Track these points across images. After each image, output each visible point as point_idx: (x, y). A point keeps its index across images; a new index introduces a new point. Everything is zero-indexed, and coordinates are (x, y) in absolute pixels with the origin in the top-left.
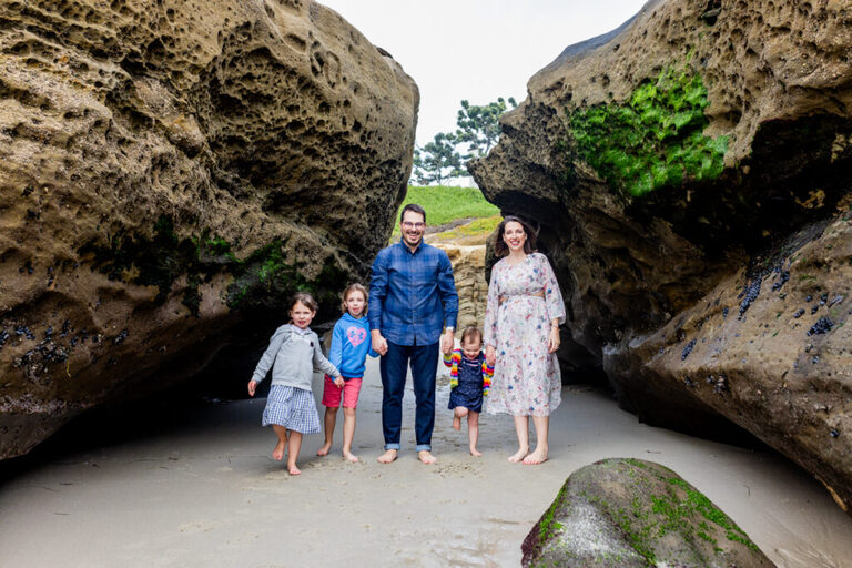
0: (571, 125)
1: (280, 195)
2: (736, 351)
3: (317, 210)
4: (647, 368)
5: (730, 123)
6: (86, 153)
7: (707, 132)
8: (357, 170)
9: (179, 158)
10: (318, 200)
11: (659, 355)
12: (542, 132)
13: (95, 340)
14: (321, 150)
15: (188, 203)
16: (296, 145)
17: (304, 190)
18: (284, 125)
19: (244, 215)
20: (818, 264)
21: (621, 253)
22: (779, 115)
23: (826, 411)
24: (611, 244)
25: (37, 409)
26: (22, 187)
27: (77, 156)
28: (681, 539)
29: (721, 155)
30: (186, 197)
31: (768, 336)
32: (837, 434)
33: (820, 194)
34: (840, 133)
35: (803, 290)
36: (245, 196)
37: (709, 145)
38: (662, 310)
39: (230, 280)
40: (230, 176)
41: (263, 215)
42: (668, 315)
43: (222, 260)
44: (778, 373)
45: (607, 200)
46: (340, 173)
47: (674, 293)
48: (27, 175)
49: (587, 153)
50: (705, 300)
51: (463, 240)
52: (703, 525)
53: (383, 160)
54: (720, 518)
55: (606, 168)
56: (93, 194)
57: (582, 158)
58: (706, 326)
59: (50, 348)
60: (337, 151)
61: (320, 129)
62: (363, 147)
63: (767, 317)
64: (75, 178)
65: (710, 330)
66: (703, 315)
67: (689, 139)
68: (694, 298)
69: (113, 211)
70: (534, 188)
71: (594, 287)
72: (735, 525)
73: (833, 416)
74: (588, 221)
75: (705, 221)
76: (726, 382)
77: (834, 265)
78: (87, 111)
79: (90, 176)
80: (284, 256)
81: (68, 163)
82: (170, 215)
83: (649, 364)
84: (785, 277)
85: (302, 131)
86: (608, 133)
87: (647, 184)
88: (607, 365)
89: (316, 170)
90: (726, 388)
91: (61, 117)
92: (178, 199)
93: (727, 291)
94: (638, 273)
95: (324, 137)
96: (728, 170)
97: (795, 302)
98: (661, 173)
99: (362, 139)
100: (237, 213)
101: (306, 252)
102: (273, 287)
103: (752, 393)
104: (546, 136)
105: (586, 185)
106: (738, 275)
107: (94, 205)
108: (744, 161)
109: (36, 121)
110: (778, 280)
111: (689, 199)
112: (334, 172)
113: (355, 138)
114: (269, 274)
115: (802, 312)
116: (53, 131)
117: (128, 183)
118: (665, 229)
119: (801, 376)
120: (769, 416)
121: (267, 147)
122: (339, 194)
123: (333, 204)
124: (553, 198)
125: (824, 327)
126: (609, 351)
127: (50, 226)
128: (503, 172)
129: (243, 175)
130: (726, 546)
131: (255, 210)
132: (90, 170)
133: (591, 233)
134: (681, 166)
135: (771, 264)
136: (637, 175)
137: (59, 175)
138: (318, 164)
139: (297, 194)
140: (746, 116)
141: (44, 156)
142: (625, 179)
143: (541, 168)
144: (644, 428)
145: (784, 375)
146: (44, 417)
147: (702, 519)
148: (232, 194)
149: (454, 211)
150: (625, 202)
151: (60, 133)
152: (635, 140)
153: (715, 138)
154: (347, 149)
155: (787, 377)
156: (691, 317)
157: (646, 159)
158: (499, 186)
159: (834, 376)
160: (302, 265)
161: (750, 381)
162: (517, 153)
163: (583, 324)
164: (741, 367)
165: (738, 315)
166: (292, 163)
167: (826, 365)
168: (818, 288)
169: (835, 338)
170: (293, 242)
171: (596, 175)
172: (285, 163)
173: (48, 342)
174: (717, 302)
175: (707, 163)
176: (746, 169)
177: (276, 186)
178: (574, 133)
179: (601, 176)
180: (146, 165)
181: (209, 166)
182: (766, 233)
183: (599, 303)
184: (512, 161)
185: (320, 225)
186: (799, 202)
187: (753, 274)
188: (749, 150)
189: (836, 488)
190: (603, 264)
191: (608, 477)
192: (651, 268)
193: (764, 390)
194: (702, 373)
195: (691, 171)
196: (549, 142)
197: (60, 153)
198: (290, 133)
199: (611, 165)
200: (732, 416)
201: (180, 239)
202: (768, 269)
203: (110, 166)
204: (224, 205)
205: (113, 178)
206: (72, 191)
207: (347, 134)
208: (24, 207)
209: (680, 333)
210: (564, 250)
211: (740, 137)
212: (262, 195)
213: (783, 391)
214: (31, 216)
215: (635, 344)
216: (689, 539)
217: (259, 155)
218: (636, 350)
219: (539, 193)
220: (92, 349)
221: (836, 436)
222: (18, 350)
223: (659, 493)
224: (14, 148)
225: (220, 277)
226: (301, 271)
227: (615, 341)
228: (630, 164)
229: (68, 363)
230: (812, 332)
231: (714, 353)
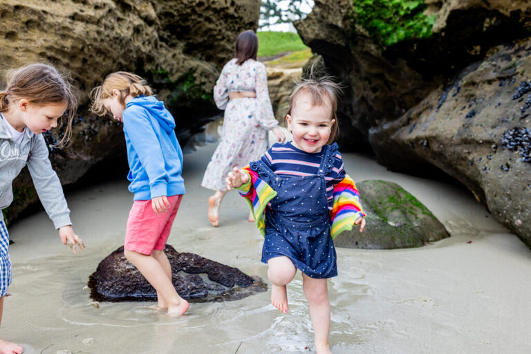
0: (354, 5)
1: (192, 44)
2: (432, 127)
3: (211, 52)
4: (392, 140)
5: (437, 8)
6: (106, 27)
7: (426, 12)
8: (232, 28)
9: (146, 27)
10: (212, 47)
11: (398, 132)
12: (337, 7)
13: (109, 124)
14: (214, 19)
15: (150, 51)
16: (200, 16)
17: (204, 41)
18: (194, 4)
19: (174, 56)
20: (473, 84)
21: (380, 76)
22: (459, 7)
23: (469, 153)
24: (374, 71)
25: (85, 159)
26: (80, 46)
27: (102, 29)
28: (401, 213)
29: (431, 26)
30: (149, 48)
31: (448, 119)
32: (472, 163)
33: (478, 48)
34: (488, 17)
35: (466, 97)
36: (173, 46)
37: (426, 20)
38: (401, 108)
39: (168, 93)
40: (166, 34)
41: (183, 56)
42: (404, 110)
43: (164, 81)
44: (449, 136)
45: (373, 47)
46: (224, 31)
47: (407, 98)
48: (82, 40)
49: (362, 21)
50: (422, 102)
51: (285, 66)
52: (411, 208)
53: (247, 22)
54: (420, 205)
55: (373, 30)
56: (110, 49)
57: (360, 23)
58: (422, 116)
59: (92, 127)
60: (222, 18)
61: (213, 6)
62: (236, 15)
63: (449, 110)
64: (102, 40)
65: (424, 118)
66: (421, 110)
67: (416, 16)
68: (418, 101)
69: (118, 57)
70: (332, 38)
71: (365, 95)
72: (426, 208)
73: (471, 155)
74: (362, 58)
75: (423, 60)
76: (428, 143)
77: (481, 84)
78: (105, 5)
79: (108, 39)
80: (195, 79)
81: (99, 33)
82: (143, 58)
83: (393, 137)
84: (459, 89)
85: (203, 8)
86: (374, 10)
87: (394, 39)
88: (371, 139)
89: (210, 30)
90: (428, 146)
91: (93, 8)
92: (146, 49)
93: (433, 98)
94: (389, 87)
95: (215, 10)
96: (435, 34)
97: (462, 102)
98: (401, 33)
99: (236, 11)
100: (170, 55)
101: (206, 77)
102: (189, 96)
103: (439, 147)
104: (340, 10)
105: (361, 38)
106: (439, 89)
107: (111, 54)
108: (442, 30)
109: (82, 11)
110: (456, 92)
111: (415, 48)
112: (220, 31)
113: (231, 11)
114: (188, 89)
115: (464, 107)
116: (91, 16)
117: (124, 42)
118: (403, 63)
119: (459, 137)
120: (446, 158)
121: (185, 17)
122: (223, 43)
123: (219, 49)
124: (343, 44)
125: (472, 114)
126: (372, 131)
127: (93, 66)
128: (314, 28)
129: (172, 34)
130: (421, 216)
131: (179, 53)
132: (108, 36)
133: (364, 65)
134: (412, 30)
135: (453, 83)
136: (389, 34)
137: (95, 40)
138: (212, 26)
139: (200, 44)
140: (445, 5)
141: (88, 30)
142: (383, 36)
143: (336, 27)
144: (390, 173)
145: (452, 138)
146: (86, 163)
147: (411, 205)
148: (167, 44)
149: (279, 47)
150: (382, 49)
151: (94, 17)
152: (389, 15)
153: (429, 17)
154: (227, 17)
155: (454, 138)
156: (415, 111)
157: (395, 25)
158: (312, 36)
159: (473, 137)
160: (204, 84)
161: (438, 141)
162: (323, 17)
163: (358, 116)
164: (434, 135)
165: (436, 109)
166: (198, 26)
167: (470, 132)
168: (472, 96)
169: (475, 120)
170: (199, 71)
171: (367, 33)
172: (194, 26)
173: (91, 124)
174: (428, 103)
175: (425, 30)
176: (443, 34)
177: (190, 39)
178: (355, 9)
179: (370, 34)
180: (131, 32)
181: (158, 30)
182: (453, 67)
183: (367, 104)
184: (320, 22)
185: (213, 60)
186: (468, 51)
187: (446, 88)
188: (445, 24)
189: (476, 191)
190: (370, 82)
191: (368, 187)
192: (396, 85)
193: (444, 145)
194: (418, 139)
195: (417, 33)
196: (341, 13)
197: (94, 27)
198: (197, 9)
199: (375, 28)
200: (431, 160)
201: (146, 71)
202: (451, 86)
203: (117, 33)
204: (164, 51)
205: (118, 39)
206: (101, 47)
207: (227, 8)
208: (81, 56)
209: (409, 120)
210: (348, 74)
211: (441, 17)
212: (182, 44)
213: (451, 145)
214: (85, 61)
215: (386, 127)
216: (404, 213)
217: (181, 22)
218: (387, 130)
219: (335, 41)
220: (108, 129)
221: (472, 164)
222: (81, 128)
223: (391, 193)
224: (74, 27)
225: (163, 91)
226: (203, 87)
227: (375, 126)
228: (386, 28)
229: (98, 135)
230: (467, 117)
231: (423, 129)
